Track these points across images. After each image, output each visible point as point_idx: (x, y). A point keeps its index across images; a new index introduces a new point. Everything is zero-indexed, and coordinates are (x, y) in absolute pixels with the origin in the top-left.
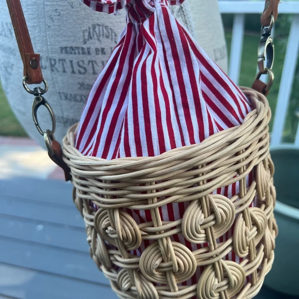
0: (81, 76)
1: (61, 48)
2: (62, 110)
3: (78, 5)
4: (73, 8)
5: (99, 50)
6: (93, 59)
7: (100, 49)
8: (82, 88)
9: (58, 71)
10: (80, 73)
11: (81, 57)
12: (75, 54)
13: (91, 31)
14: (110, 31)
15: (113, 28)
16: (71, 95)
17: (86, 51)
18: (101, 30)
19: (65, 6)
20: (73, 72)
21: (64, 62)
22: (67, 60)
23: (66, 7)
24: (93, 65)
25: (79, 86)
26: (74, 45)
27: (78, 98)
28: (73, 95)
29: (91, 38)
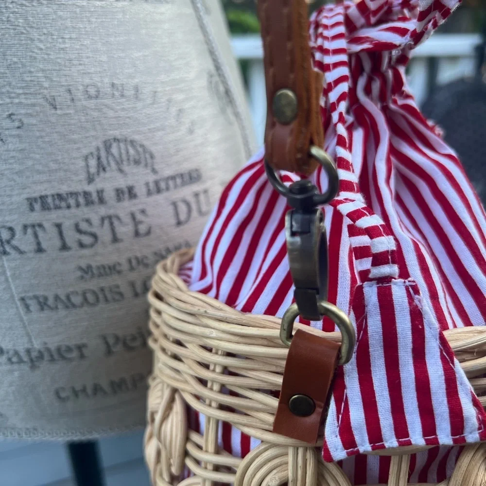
0: (86, 252)
1: (28, 199)
2: (28, 335)
3: (69, 103)
4: (55, 108)
5: (123, 192)
6: (111, 212)
7: (126, 190)
8: (87, 277)
9: (21, 252)
10: (82, 245)
11: (85, 212)
12: (69, 207)
13: (103, 154)
14: (140, 150)
15: (146, 143)
16: (57, 298)
17: (95, 196)
18: (123, 151)
19: (34, 105)
20: (64, 247)
21: (37, 228)
22: (46, 225)
23: (38, 108)
24: (111, 224)
25: (79, 273)
26: (64, 189)
27: (77, 300)
28: (63, 298)
29: (104, 169)
